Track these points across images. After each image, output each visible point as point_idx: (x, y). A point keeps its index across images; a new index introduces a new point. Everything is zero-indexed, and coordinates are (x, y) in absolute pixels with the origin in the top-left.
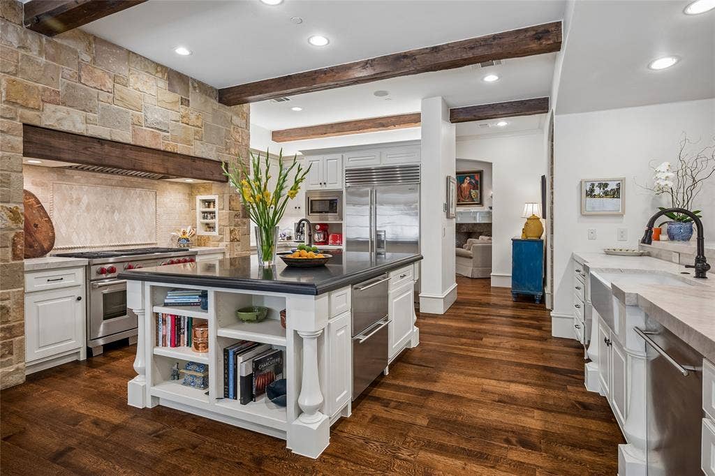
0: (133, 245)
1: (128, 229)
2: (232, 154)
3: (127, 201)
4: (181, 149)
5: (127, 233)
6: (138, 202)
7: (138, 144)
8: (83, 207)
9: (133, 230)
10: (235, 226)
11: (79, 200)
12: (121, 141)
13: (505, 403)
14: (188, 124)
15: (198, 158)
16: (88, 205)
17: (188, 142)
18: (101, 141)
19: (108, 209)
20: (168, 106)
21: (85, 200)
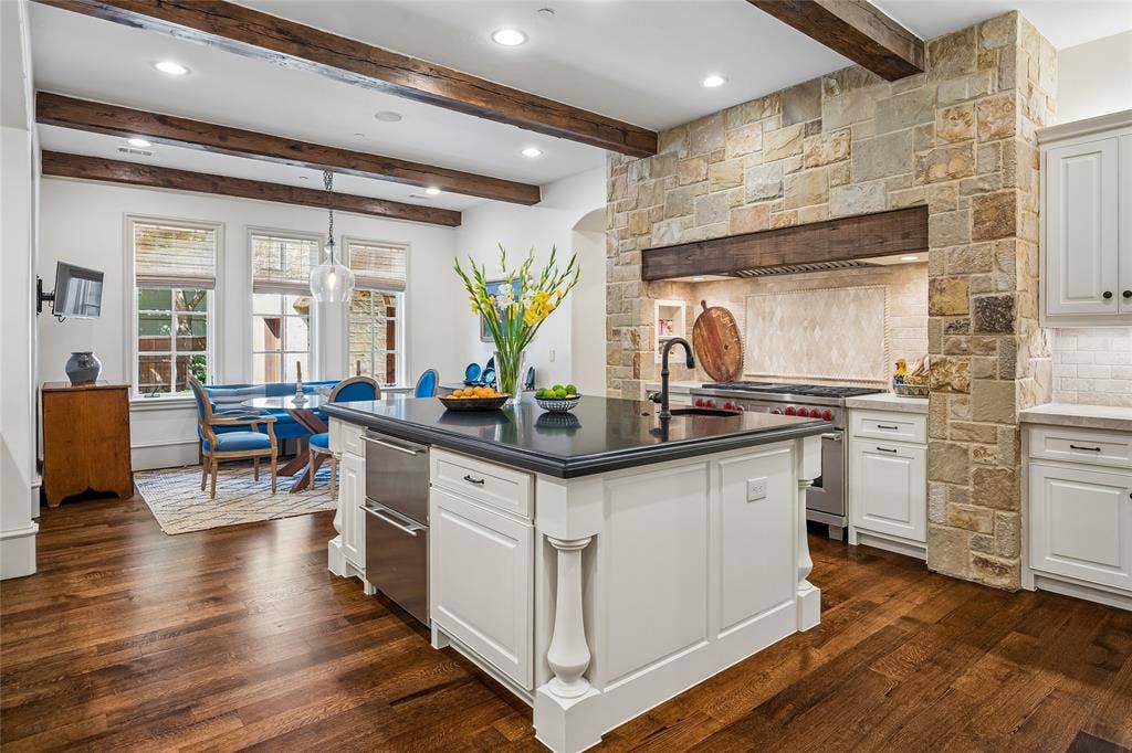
0: (843, 380)
1: (835, 354)
2: (938, 180)
3: (834, 307)
4: (806, 215)
5: (834, 359)
6: (852, 310)
7: (737, 232)
8: (776, 321)
9: (844, 356)
10: (948, 353)
11: (772, 313)
12: (716, 236)
13: (174, 713)
14: (817, 166)
15: (839, 219)
16: (782, 320)
17: (819, 198)
18: (699, 244)
19: (805, 323)
20: (782, 154)
21: (779, 313)
